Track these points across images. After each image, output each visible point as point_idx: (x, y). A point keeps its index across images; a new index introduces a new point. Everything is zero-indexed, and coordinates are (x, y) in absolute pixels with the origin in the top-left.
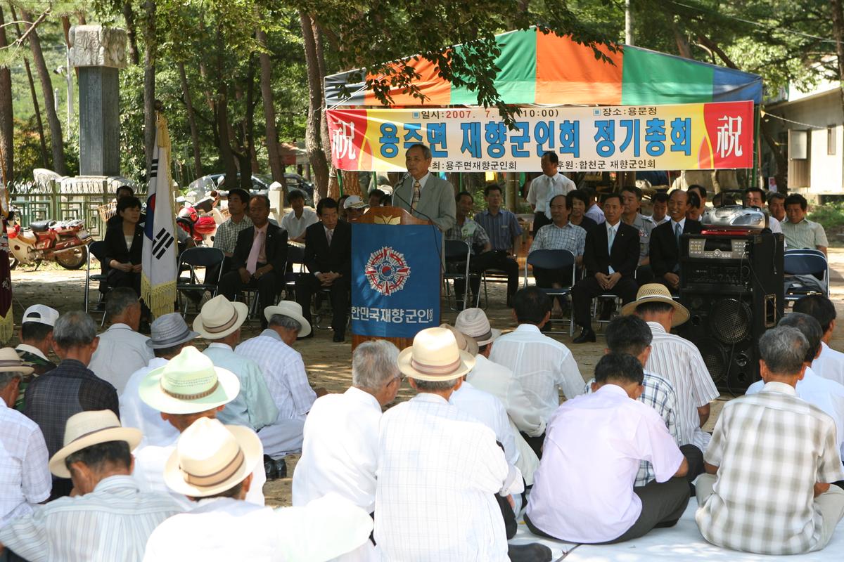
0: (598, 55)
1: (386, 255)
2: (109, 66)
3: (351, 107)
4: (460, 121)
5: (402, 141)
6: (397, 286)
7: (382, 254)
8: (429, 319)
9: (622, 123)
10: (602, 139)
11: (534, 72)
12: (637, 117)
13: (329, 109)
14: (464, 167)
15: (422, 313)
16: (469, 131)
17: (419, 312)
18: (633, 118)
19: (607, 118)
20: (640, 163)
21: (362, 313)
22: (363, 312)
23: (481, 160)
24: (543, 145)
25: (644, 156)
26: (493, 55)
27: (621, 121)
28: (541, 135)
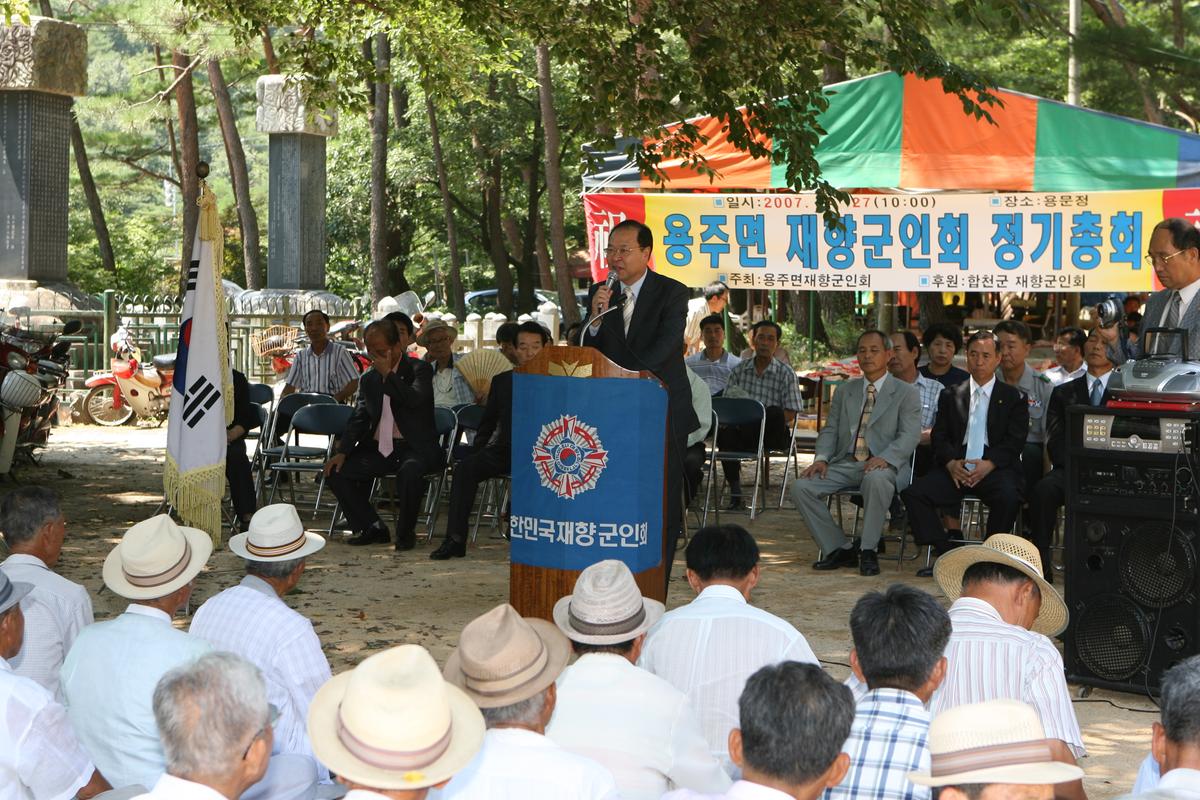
0: (969, 107)
1: (566, 428)
2: (311, 132)
3: (625, 190)
4: (785, 212)
5: (698, 241)
6: (584, 482)
7: (560, 428)
8: (640, 540)
9: (1035, 218)
10: (1003, 242)
11: (900, 140)
12: (1058, 208)
13: (588, 193)
14: (791, 282)
15: (626, 531)
16: (800, 227)
17: (622, 527)
18: (1051, 210)
19: (1012, 211)
20: (1062, 279)
21: (526, 527)
22: (528, 525)
23: (817, 273)
24: (913, 250)
25: (1068, 268)
26: (816, 108)
27: (1033, 215)
28: (910, 235)
